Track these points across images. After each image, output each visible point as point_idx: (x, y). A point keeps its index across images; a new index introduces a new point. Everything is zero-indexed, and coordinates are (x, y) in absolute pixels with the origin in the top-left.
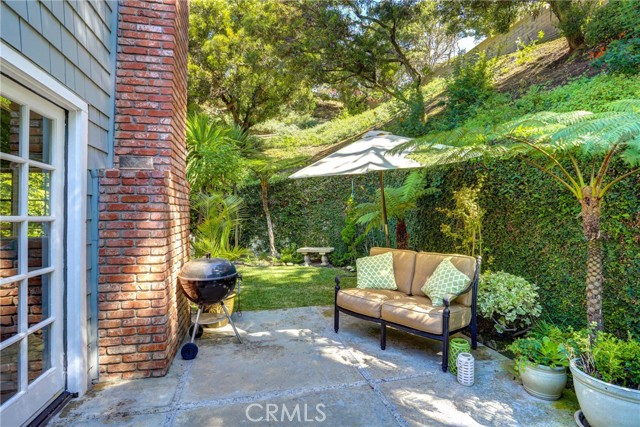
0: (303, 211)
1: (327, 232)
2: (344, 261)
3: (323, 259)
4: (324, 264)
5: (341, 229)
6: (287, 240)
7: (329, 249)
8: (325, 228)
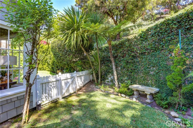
0: (135, 60)
1: (154, 75)
2: (168, 104)
3: (148, 96)
4: (148, 101)
5: (166, 75)
6: (126, 78)
7: (154, 90)
8: (152, 73)
